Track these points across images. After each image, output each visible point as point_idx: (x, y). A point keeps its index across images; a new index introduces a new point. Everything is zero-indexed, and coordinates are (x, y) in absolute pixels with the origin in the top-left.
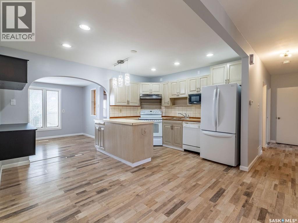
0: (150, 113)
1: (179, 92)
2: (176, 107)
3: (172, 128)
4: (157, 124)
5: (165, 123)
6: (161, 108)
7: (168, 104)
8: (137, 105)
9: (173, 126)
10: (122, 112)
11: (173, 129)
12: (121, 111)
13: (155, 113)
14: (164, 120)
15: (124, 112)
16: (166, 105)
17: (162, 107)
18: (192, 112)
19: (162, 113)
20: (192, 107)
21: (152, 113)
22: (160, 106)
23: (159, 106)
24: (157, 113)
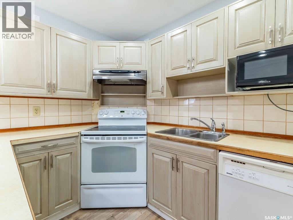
0: (119, 115)
1: (194, 56)
2: (181, 102)
3: (176, 164)
4: (133, 146)
5: (153, 146)
6: (145, 105)
7: (163, 93)
8: (84, 96)
9: (177, 161)
10: (42, 114)
11: (177, 170)
12: (37, 111)
13: (130, 116)
14: (150, 139)
15: (47, 114)
16: (158, 95)
17: (148, 103)
18: (230, 116)
19: (148, 115)
20: (231, 101)
21: (124, 115)
22: (144, 99)
23: (141, 100)
24: (136, 116)
